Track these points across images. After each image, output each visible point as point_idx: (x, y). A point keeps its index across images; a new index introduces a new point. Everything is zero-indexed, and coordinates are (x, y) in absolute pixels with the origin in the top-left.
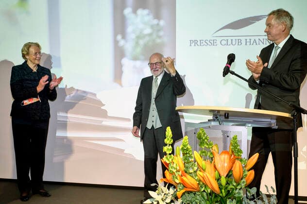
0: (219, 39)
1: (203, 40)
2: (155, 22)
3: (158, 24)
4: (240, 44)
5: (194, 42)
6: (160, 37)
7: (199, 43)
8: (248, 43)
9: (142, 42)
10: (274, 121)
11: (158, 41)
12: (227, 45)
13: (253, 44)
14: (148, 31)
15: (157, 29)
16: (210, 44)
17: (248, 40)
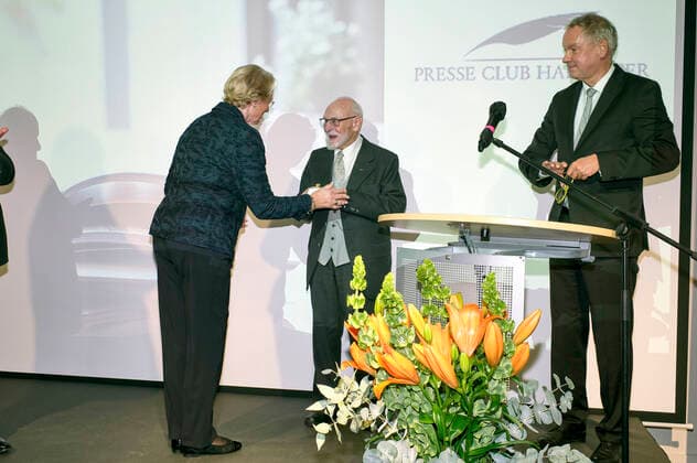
0: (479, 67)
1: (443, 68)
2: (339, 27)
3: (345, 34)
4: (526, 75)
5: (424, 73)
6: (348, 61)
7: (435, 76)
8: (544, 76)
9: (308, 73)
10: (586, 246)
11: (346, 69)
12: (498, 78)
13: (554, 78)
14: (322, 47)
15: (342, 42)
16: (460, 77)
17: (544, 69)
